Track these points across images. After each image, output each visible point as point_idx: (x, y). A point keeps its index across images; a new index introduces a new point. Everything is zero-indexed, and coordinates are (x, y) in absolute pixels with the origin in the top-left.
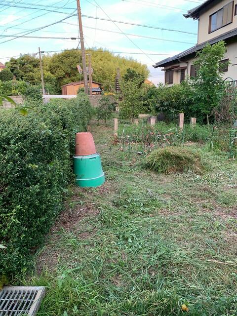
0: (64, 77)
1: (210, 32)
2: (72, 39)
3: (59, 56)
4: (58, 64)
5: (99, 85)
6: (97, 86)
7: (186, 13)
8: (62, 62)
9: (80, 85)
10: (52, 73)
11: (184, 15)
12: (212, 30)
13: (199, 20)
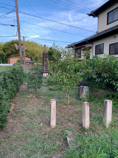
0: (11, 54)
1: (108, 24)
2: (11, 26)
3: (9, 43)
4: (8, 47)
5: (31, 58)
6: (30, 59)
7: (90, 13)
8: (10, 46)
9: (18, 58)
10: (5, 52)
11: (88, 14)
12: (109, 22)
13: (98, 17)
